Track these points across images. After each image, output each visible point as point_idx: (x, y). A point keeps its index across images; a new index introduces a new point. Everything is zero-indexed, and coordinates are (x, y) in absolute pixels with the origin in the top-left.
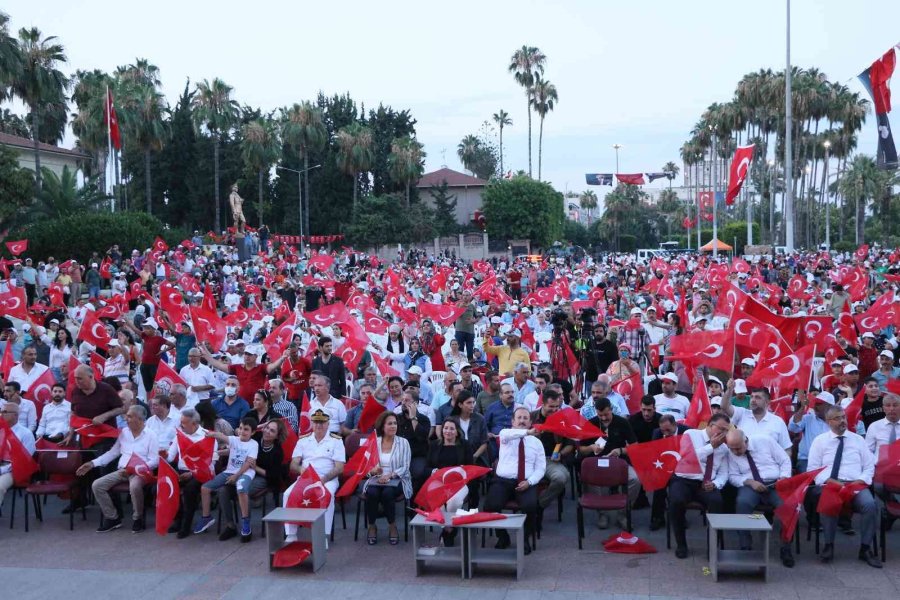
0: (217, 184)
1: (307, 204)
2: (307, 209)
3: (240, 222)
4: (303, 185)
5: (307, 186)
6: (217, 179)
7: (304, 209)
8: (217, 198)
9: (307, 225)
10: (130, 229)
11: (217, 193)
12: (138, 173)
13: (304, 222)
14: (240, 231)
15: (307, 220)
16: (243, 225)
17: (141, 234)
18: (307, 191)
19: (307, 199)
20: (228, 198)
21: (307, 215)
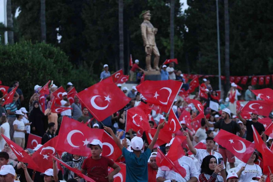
0: (121, 15)
1: (227, 37)
2: (227, 43)
3: (153, 55)
4: (221, 16)
5: (227, 17)
6: (121, 9)
7: (223, 44)
8: (121, 32)
9: (227, 63)
10: (33, 62)
11: (121, 25)
12: (27, 6)
13: (223, 60)
14: (153, 66)
15: (227, 57)
16: (157, 60)
17: (44, 67)
18: (227, 23)
19: (227, 32)
20: (139, 28)
21: (227, 50)
